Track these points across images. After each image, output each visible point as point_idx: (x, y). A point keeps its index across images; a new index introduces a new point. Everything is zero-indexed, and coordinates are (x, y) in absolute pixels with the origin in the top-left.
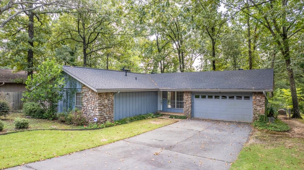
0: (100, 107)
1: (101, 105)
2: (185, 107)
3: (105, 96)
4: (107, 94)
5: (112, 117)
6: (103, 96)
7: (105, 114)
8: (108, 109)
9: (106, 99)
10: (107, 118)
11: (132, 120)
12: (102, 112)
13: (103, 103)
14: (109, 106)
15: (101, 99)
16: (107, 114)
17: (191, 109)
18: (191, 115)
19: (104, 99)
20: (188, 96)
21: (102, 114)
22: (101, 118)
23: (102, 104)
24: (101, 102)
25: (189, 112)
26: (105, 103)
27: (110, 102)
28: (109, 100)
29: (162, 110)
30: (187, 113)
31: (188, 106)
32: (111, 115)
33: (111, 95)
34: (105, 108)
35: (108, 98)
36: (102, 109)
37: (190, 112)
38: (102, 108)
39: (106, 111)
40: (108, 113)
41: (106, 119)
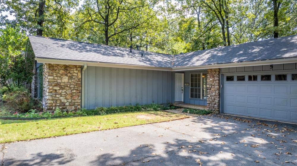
0: (51, 87)
1: (53, 84)
2: (209, 96)
3: (62, 72)
4: (66, 68)
5: (76, 104)
6: (57, 71)
7: (61, 98)
8: (69, 92)
9: (66, 75)
10: (67, 104)
11: (111, 111)
12: (56, 95)
13: (59, 81)
14: (72, 86)
15: (55, 76)
16: (67, 99)
17: (218, 99)
18: (219, 108)
19: (62, 75)
20: (214, 77)
21: (56, 99)
22: (54, 104)
23: (56, 83)
24: (54, 79)
25: (215, 104)
26: (63, 81)
27: (72, 80)
28: (71, 78)
29: (183, 101)
30: (213, 105)
31: (214, 94)
32: (75, 100)
33: (76, 70)
34: (62, 88)
35: (69, 75)
36: (56, 90)
37: (217, 104)
38: (57, 88)
39: (65, 93)
40: (68, 97)
41: (64, 105)
